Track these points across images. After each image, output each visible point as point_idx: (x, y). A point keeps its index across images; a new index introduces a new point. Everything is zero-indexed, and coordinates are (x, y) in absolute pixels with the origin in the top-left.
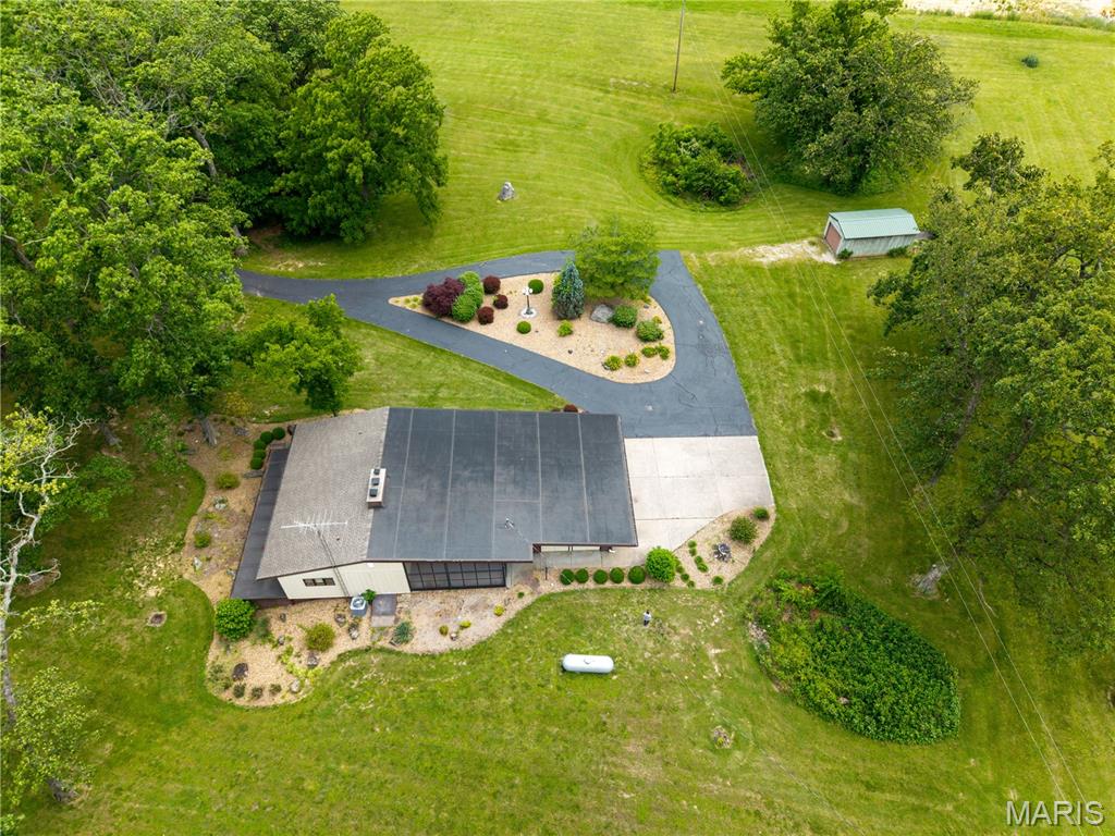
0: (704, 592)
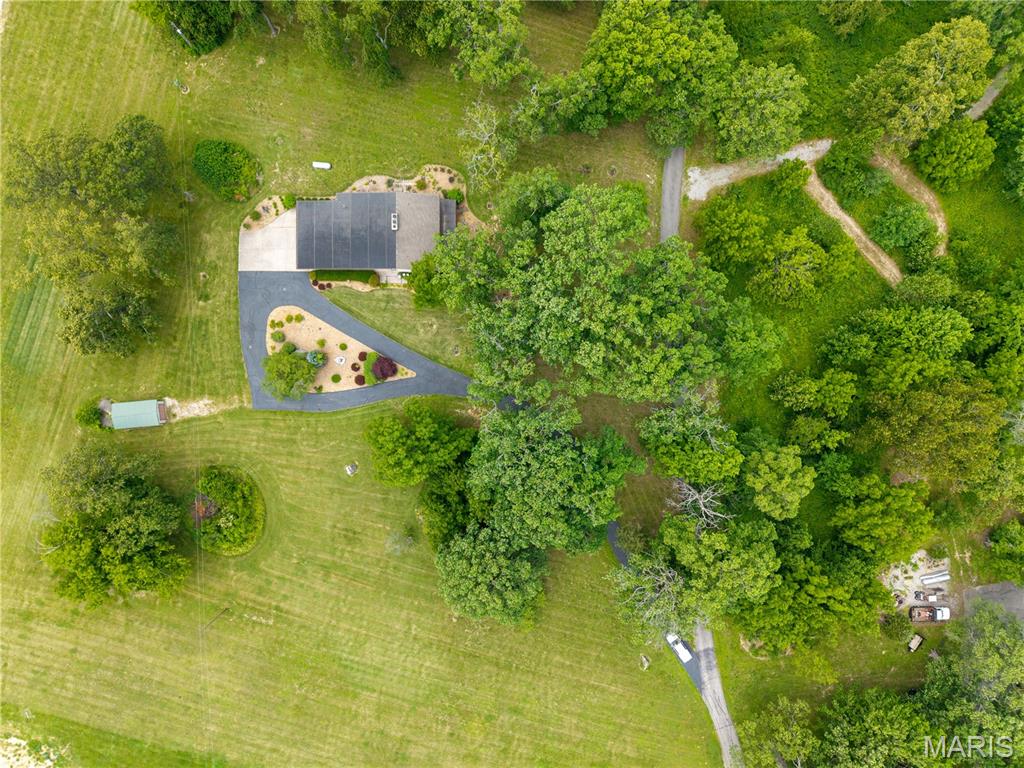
0: (276, 194)
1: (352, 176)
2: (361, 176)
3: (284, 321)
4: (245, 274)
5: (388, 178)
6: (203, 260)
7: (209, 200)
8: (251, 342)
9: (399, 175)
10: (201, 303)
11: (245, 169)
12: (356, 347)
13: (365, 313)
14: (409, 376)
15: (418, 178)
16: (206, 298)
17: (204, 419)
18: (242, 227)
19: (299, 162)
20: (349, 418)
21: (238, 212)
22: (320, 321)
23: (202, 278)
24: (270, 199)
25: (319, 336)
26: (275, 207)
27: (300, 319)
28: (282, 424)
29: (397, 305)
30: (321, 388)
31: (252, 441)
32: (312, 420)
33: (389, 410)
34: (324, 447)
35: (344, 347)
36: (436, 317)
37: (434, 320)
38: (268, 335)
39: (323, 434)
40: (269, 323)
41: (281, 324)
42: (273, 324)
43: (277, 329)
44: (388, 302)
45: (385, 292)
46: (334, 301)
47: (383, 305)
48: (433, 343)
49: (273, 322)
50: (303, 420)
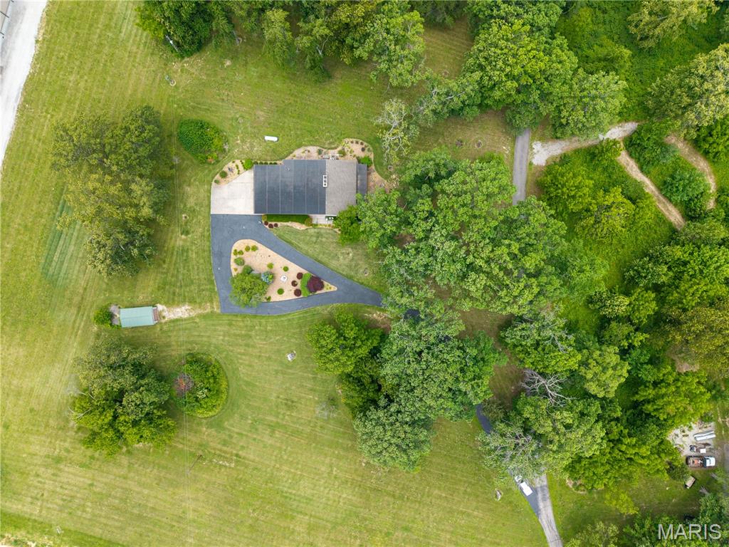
0: (238, 159)
1: (293, 146)
2: (299, 146)
3: (244, 250)
4: (215, 216)
5: (319, 148)
6: (185, 205)
7: (189, 163)
8: (220, 266)
9: (326, 146)
10: (183, 237)
11: (216, 141)
12: (295, 269)
13: (302, 245)
14: (332, 290)
15: (340, 148)
16: (187, 233)
17: (185, 320)
18: (213, 183)
19: (255, 136)
20: (289, 320)
21: (210, 171)
22: (269, 250)
23: (184, 219)
24: (234, 162)
25: (269, 261)
26: (238, 168)
27: (255, 248)
28: (241, 324)
29: (324, 240)
30: (269, 298)
31: (219, 335)
32: (263, 321)
33: (318, 314)
34: (271, 340)
35: (286, 269)
36: (352, 248)
37: (350, 250)
38: (232, 260)
39: (271, 331)
40: (233, 251)
41: (241, 253)
42: (236, 253)
43: (238, 256)
44: (318, 237)
45: (316, 230)
46: (280, 237)
47: (314, 239)
48: (350, 267)
49: (235, 250)
50: (256, 321)
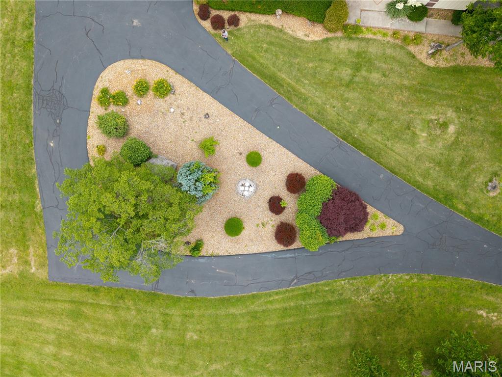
3: (130, 92)
8: (55, 134)
12: (281, 161)
13: (306, 89)
14: (388, 232)
20: (254, 315)
22: (207, 98)
25: (203, 131)
27: (163, 89)
28: (109, 316)
29: (375, 76)
30: (197, 247)
32: (175, 313)
33: (341, 302)
34: (196, 373)
35: (254, 160)
36: (457, 109)
37: (451, 113)
38: (92, 121)
39: (197, 345)
40: (97, 93)
41: (121, 99)
42: (106, 97)
43: (113, 108)
44: (357, 68)
45: (354, 46)
46: (243, 58)
47: (346, 73)
48: (445, 165)
49: (105, 92)
50: (154, 312)
